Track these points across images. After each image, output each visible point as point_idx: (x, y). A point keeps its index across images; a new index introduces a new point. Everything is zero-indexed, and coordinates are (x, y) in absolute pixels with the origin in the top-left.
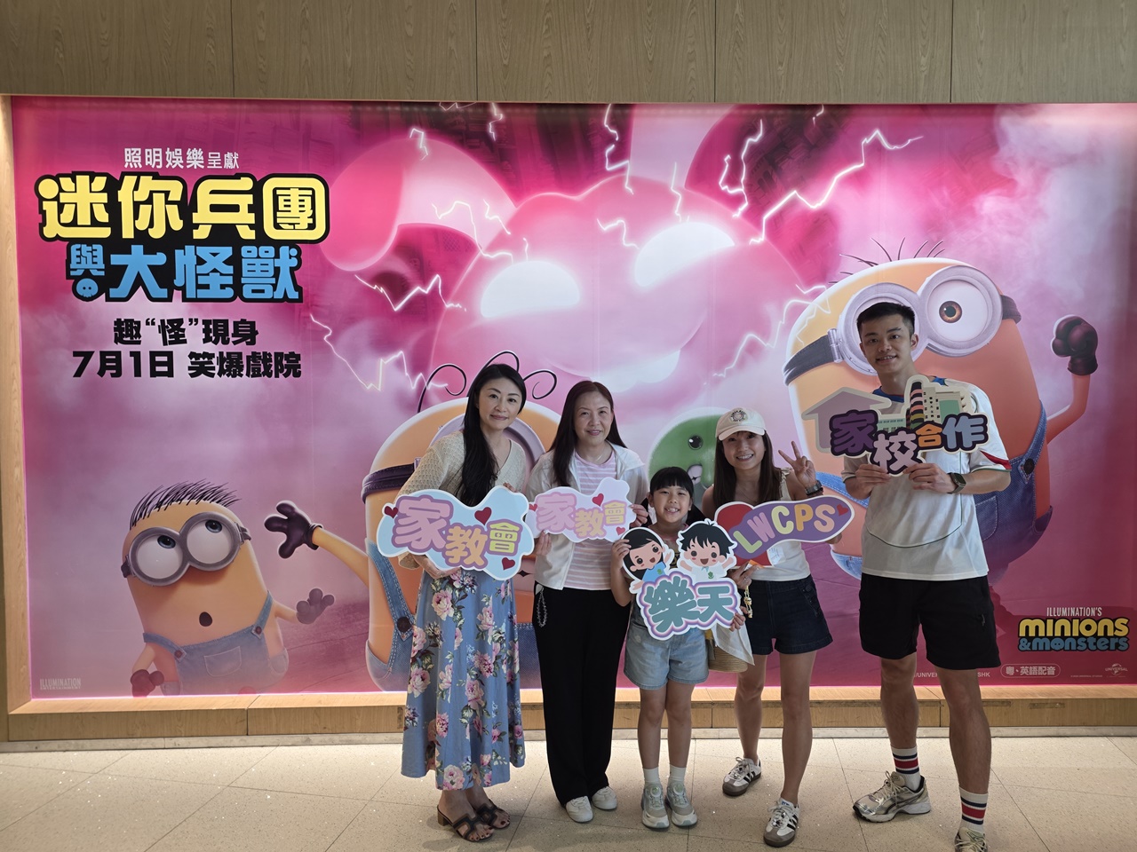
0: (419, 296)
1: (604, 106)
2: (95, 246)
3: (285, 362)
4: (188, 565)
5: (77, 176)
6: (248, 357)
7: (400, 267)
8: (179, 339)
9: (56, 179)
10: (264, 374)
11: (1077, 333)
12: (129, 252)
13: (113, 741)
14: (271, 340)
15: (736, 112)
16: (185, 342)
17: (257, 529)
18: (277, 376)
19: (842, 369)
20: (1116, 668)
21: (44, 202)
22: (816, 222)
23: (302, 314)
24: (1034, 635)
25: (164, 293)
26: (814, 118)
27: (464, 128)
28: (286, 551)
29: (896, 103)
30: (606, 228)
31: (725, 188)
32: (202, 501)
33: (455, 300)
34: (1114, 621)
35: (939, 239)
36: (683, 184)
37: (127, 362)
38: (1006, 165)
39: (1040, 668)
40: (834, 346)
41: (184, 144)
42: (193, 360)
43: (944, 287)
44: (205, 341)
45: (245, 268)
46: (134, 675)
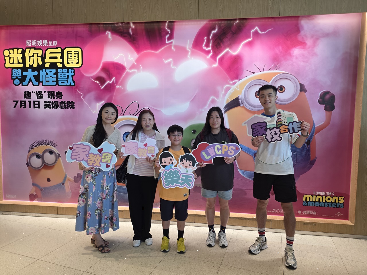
0: (109, 84)
1: (165, 22)
2: (19, 70)
3: (70, 104)
4: (44, 164)
5: (14, 49)
6: (60, 103)
7: (103, 75)
8: (41, 97)
9: (8, 50)
10: (64, 108)
11: (328, 97)
12: (28, 72)
13: (22, 213)
14: (67, 98)
15: (208, 23)
16: (43, 98)
17: (63, 154)
18: (68, 108)
19: (243, 109)
20: (339, 214)
21: (5, 57)
22: (235, 59)
23: (75, 90)
24: (309, 200)
25: (37, 84)
26: (235, 24)
27: (122, 31)
29: (260, 17)
30: (166, 62)
31: (205, 48)
32: (48, 145)
33: (119, 85)
34: (338, 197)
35: (278, 64)
36: (191, 47)
37: (27, 104)
39: (311, 212)
40: (240, 101)
41: (42, 38)
42: (45, 103)
43: (279, 81)
44: (48, 98)
45: (59, 76)
46: (30, 195)
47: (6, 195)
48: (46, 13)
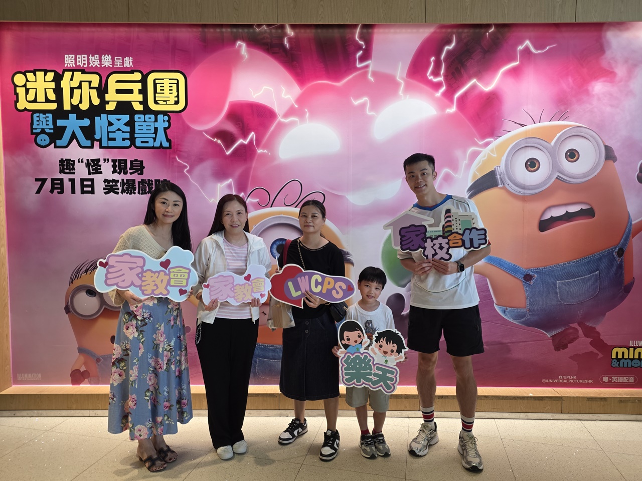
0: (242, 146)
1: (355, 26)
2: (47, 115)
4: (104, 307)
5: (37, 72)
6: (139, 182)
7: (230, 127)
8: (98, 171)
9: (24, 74)
12: (68, 119)
13: (59, 412)
14: (153, 172)
15: (438, 30)
16: (101, 173)
19: (502, 191)
21: (17, 88)
22: (488, 99)
23: (172, 156)
24: (621, 357)
25: (88, 143)
26: (487, 34)
27: (269, 41)
31: (431, 78)
33: (264, 148)
35: (566, 109)
36: (405, 75)
37: (67, 185)
38: (609, 62)
39: (625, 378)
40: (498, 177)
41: (100, 52)
42: (106, 184)
43: (568, 140)
44: (113, 172)
45: (137, 128)
46: (72, 372)
47: (18, 375)
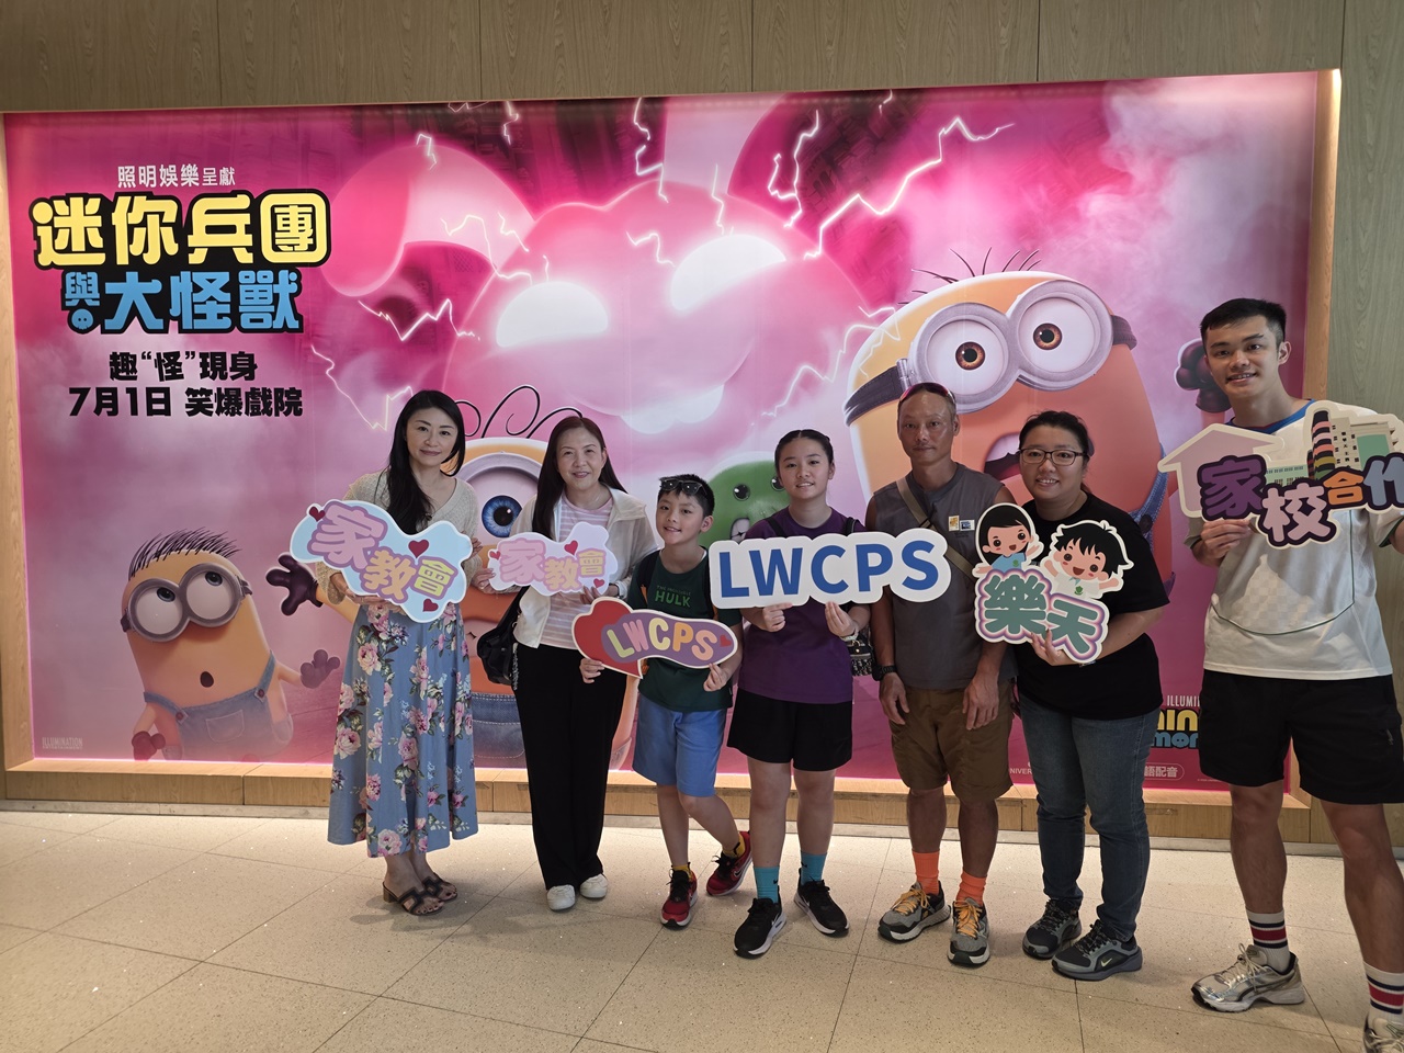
0: (429, 324)
1: (633, 100)
2: (90, 274)
3: (285, 399)
4: (188, 620)
5: (72, 199)
6: (247, 393)
7: (407, 291)
9: (50, 202)
10: (264, 412)
12: (125, 281)
13: (108, 805)
14: (270, 376)
15: (783, 101)
16: (182, 377)
17: (258, 583)
18: (277, 414)
21: (39, 228)
22: (883, 231)
23: (303, 345)
25: (159, 324)
26: (881, 107)
27: (476, 131)
28: (289, 608)
29: (970, 85)
31: (775, 193)
32: (201, 551)
33: (468, 328)
35: (1034, 247)
36: (725, 189)
37: (124, 399)
38: (1118, 157)
39: (1158, 768)
40: (904, 378)
41: (178, 160)
42: (191, 397)
43: (1038, 307)
44: (203, 376)
45: (243, 295)
46: (135, 737)
47: (44, 739)
48: (196, 68)
